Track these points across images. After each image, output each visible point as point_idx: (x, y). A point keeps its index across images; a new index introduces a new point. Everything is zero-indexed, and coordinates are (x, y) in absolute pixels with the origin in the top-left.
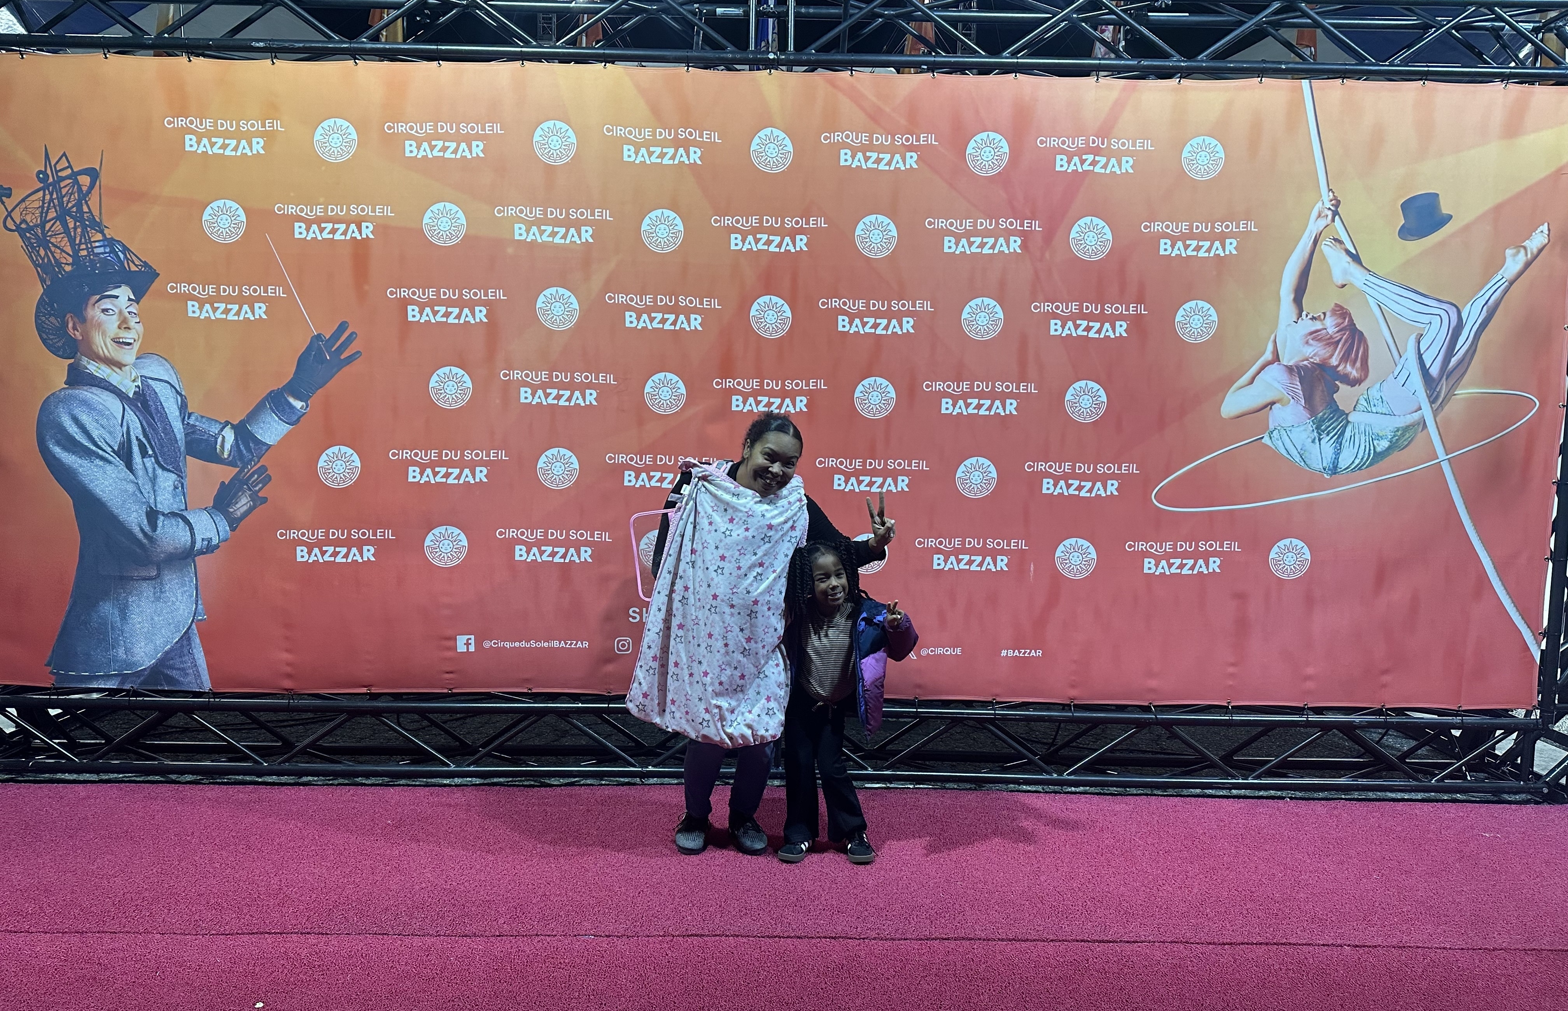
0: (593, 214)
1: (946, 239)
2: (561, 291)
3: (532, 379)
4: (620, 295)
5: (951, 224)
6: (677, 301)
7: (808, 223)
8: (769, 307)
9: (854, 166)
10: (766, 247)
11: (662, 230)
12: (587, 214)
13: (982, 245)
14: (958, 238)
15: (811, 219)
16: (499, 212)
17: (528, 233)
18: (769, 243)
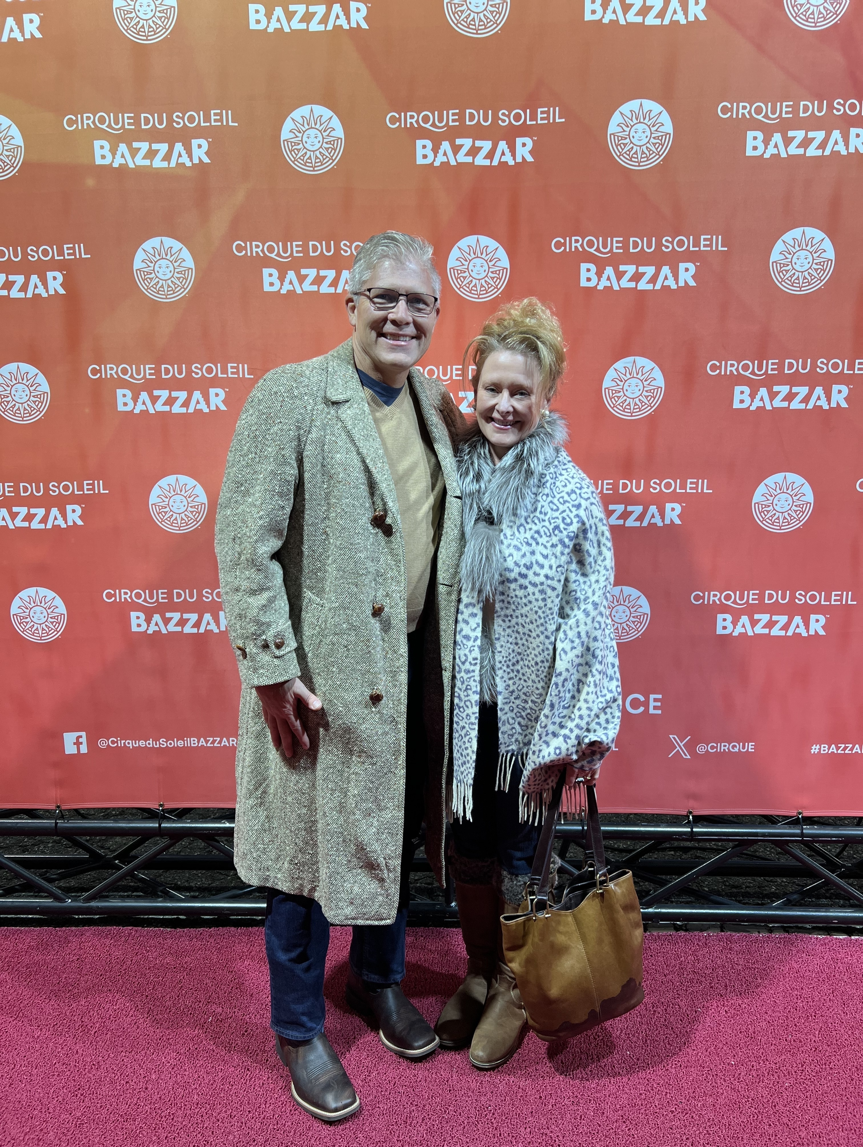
0: (207, 119)
1: (750, 134)
2: (169, 242)
3: (132, 376)
4: (254, 243)
5: (758, 111)
6: (338, 248)
7: (533, 117)
8: (476, 253)
9: (606, 21)
10: (469, 159)
11: (312, 139)
12: (199, 119)
13: (806, 143)
14: (768, 132)
15: (539, 110)
16: (70, 122)
17: (114, 154)
18: (474, 151)
